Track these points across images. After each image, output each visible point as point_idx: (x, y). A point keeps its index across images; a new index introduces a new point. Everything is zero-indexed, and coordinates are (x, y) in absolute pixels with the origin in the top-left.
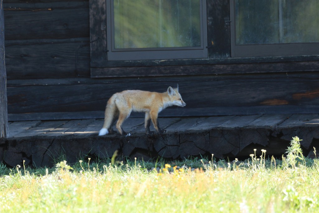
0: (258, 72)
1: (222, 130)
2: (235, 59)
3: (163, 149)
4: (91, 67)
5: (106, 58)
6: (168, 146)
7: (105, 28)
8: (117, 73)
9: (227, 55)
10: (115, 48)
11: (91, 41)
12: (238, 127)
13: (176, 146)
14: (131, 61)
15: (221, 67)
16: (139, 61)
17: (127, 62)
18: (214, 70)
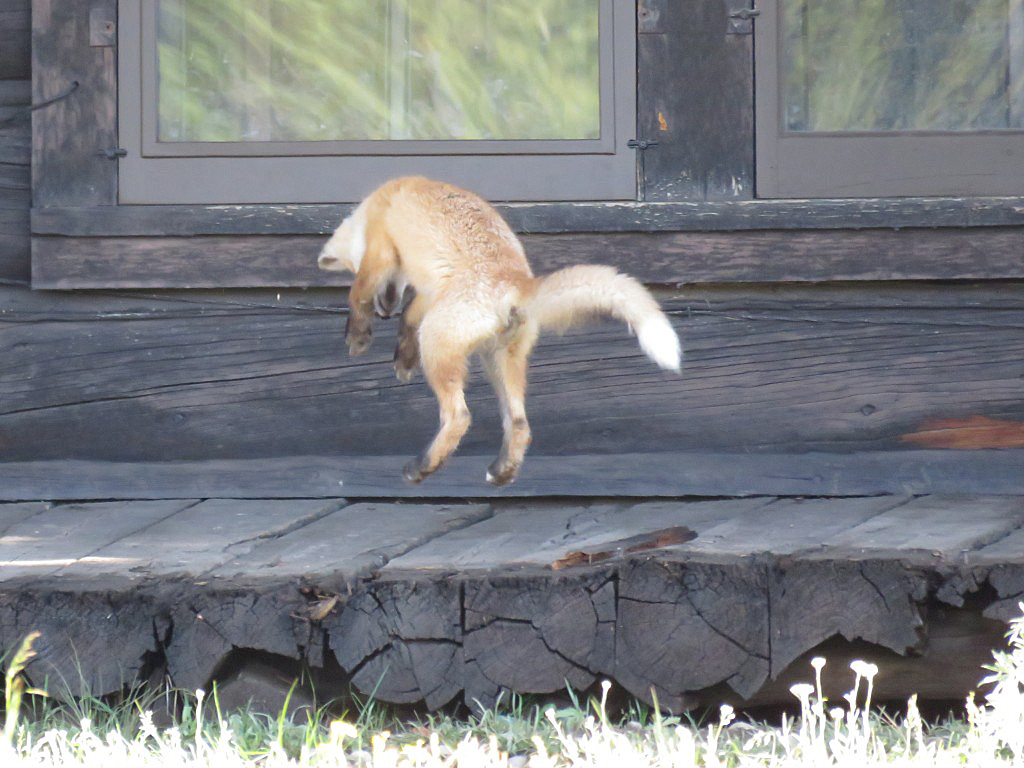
0: (897, 276)
1: (683, 567)
2: (778, 209)
3: (378, 658)
4: (37, 235)
5: (111, 192)
6: (403, 645)
7: (110, 33)
8: (168, 269)
9: (737, 187)
10: (158, 141)
11: (36, 101)
12: (768, 553)
13: (443, 646)
14: (239, 208)
15: (705, 245)
16: (280, 210)
17: (221, 214)
18: (666, 262)
